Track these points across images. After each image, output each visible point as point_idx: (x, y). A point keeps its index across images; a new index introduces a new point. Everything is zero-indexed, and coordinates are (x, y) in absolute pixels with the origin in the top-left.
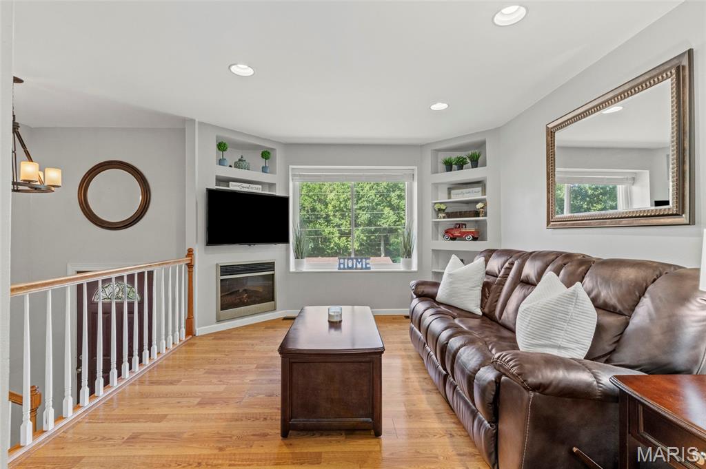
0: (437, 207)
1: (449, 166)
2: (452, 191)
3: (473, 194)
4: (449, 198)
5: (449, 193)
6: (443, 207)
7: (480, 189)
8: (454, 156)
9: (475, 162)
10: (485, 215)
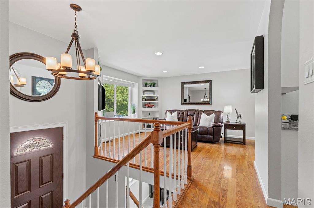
0: (143, 97)
1: (146, 85)
2: (145, 93)
3: (151, 94)
4: (144, 95)
5: (144, 93)
6: (145, 97)
7: (153, 93)
8: (149, 82)
9: (154, 85)
10: (158, 101)
